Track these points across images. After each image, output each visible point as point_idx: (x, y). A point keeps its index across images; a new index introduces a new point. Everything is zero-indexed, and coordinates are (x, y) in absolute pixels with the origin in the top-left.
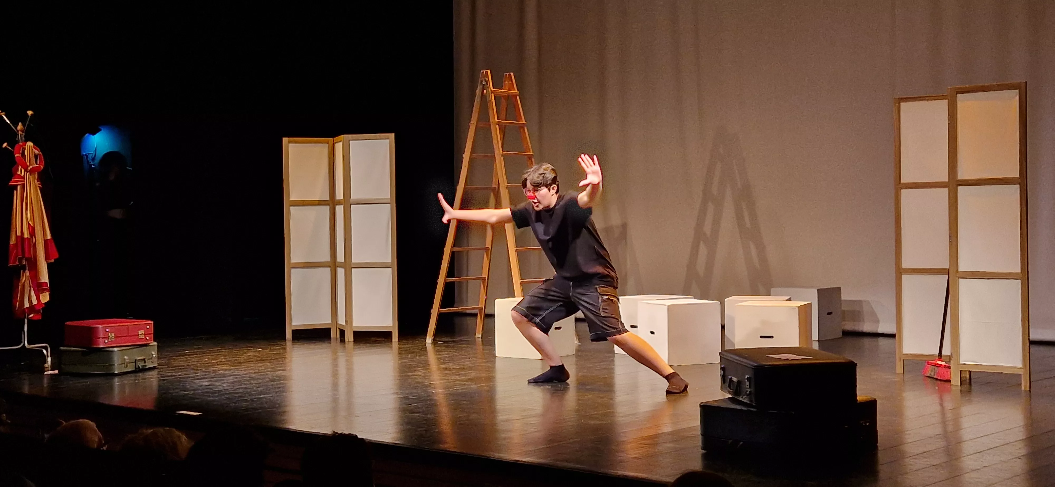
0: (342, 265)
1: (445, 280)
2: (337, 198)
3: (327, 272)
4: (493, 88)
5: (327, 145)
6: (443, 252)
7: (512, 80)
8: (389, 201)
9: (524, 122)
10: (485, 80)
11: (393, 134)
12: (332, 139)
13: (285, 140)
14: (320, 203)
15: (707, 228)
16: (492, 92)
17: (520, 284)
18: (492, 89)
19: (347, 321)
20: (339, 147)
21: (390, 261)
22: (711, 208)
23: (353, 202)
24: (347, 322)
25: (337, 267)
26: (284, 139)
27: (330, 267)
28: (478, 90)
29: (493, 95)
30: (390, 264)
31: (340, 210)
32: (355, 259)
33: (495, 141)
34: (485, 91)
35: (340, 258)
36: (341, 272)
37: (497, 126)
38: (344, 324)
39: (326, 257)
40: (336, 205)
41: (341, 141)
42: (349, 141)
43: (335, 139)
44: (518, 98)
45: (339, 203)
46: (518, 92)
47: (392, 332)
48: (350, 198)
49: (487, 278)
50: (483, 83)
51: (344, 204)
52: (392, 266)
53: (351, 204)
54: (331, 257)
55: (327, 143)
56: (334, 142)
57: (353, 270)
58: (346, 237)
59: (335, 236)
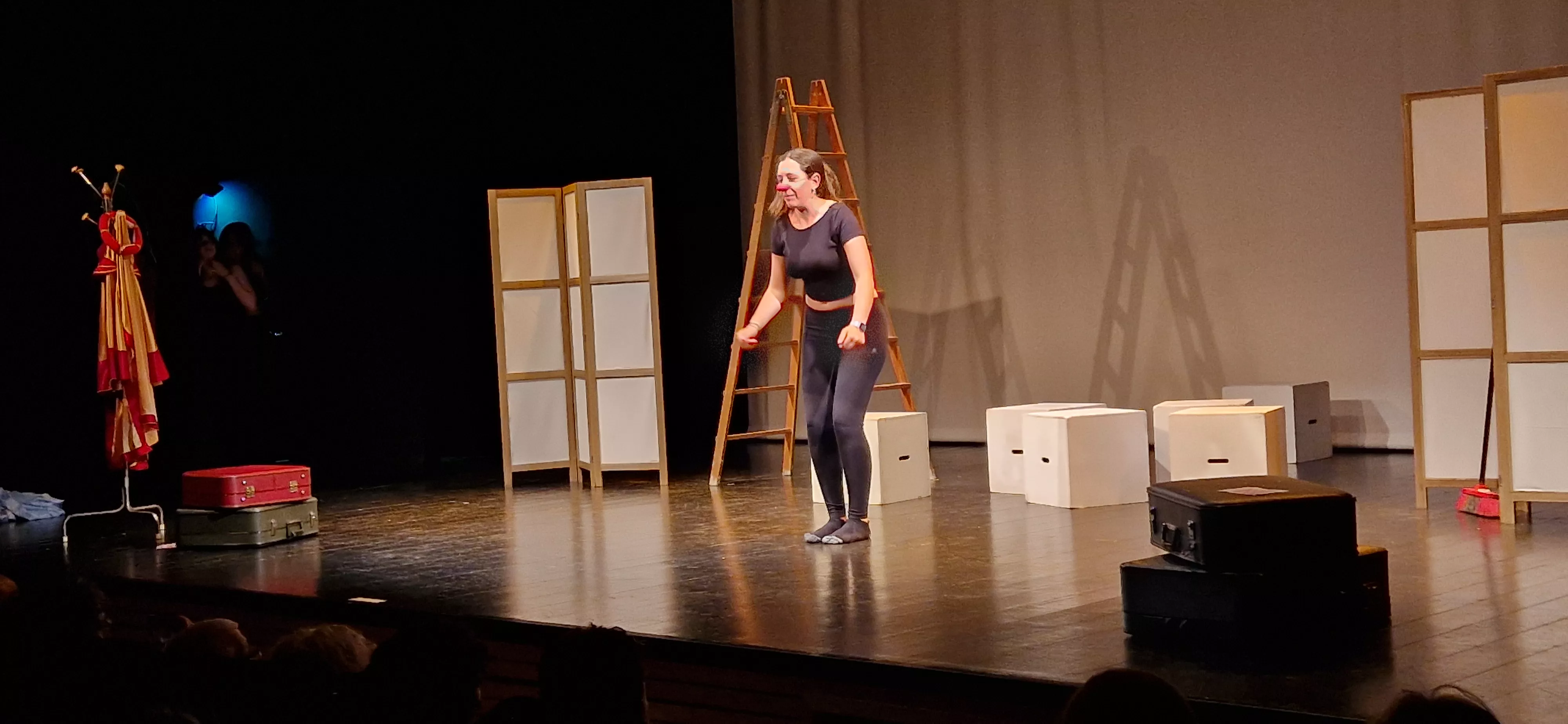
0: (582, 375)
1: (734, 391)
2: (572, 276)
3: (560, 385)
4: (796, 104)
5: (553, 198)
6: (730, 351)
7: (823, 91)
8: (647, 278)
9: (844, 153)
10: (783, 92)
11: (650, 179)
12: (560, 189)
13: (491, 193)
14: (546, 284)
15: (1123, 302)
16: (794, 110)
18: (795, 106)
20: (571, 201)
21: (652, 366)
22: (1128, 269)
23: (596, 281)
24: (592, 458)
25: (575, 377)
26: (489, 191)
27: (564, 378)
28: (773, 108)
29: (795, 114)
30: (653, 371)
31: (575, 293)
32: (600, 366)
34: (783, 109)
35: (579, 364)
36: (580, 385)
38: (588, 461)
39: (558, 364)
40: (570, 286)
41: (573, 192)
42: (585, 190)
43: (564, 188)
44: (833, 116)
45: (574, 283)
46: (833, 108)
47: (659, 471)
48: (590, 275)
49: (796, 387)
50: (780, 96)
51: (581, 285)
52: (655, 374)
53: (591, 284)
54: (565, 363)
55: (554, 195)
56: (563, 194)
57: (599, 381)
58: (586, 334)
59: (570, 332)
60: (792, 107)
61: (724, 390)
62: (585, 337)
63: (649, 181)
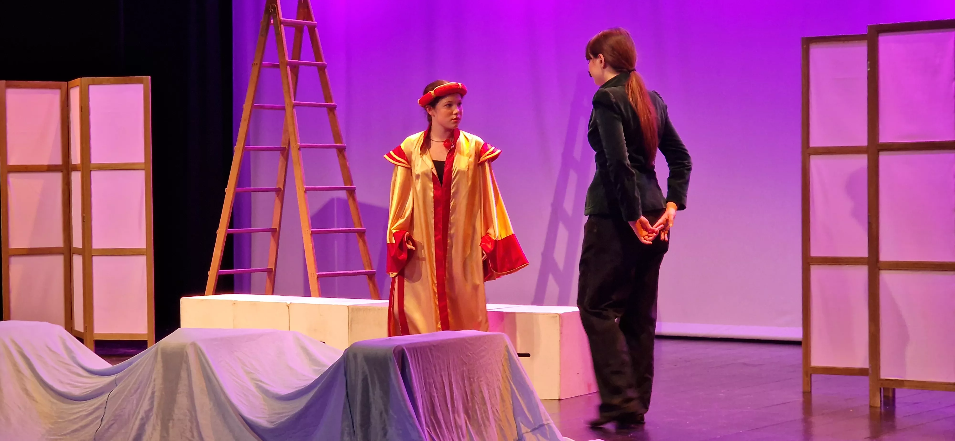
0: (80, 252)
1: (218, 272)
2: (73, 162)
3: (59, 260)
4: (283, 17)
5: (60, 91)
6: (216, 235)
7: (308, 7)
8: (143, 167)
10: (272, 6)
11: (150, 77)
12: (66, 82)
14: (49, 169)
16: (282, 23)
17: (318, 278)
18: (282, 19)
19: (86, 326)
20: (75, 94)
21: (144, 247)
23: (94, 167)
24: (85, 328)
25: (73, 254)
27: (63, 254)
28: (262, 20)
29: (282, 26)
30: (145, 250)
31: (76, 177)
32: (97, 244)
33: (285, 87)
34: (272, 20)
35: (77, 242)
36: (78, 261)
37: (288, 67)
38: (82, 330)
39: (58, 241)
40: (72, 171)
41: (79, 87)
42: (89, 85)
43: (70, 83)
44: (316, 29)
45: (75, 168)
46: (317, 23)
47: (147, 341)
48: (90, 162)
49: (274, 269)
50: (270, 9)
51: (81, 170)
52: (146, 253)
53: (91, 169)
54: (65, 241)
55: (60, 88)
56: (69, 88)
57: (95, 258)
58: (84, 215)
59: (70, 213)
60: (280, 20)
61: (209, 270)
62: (83, 218)
63: (148, 79)
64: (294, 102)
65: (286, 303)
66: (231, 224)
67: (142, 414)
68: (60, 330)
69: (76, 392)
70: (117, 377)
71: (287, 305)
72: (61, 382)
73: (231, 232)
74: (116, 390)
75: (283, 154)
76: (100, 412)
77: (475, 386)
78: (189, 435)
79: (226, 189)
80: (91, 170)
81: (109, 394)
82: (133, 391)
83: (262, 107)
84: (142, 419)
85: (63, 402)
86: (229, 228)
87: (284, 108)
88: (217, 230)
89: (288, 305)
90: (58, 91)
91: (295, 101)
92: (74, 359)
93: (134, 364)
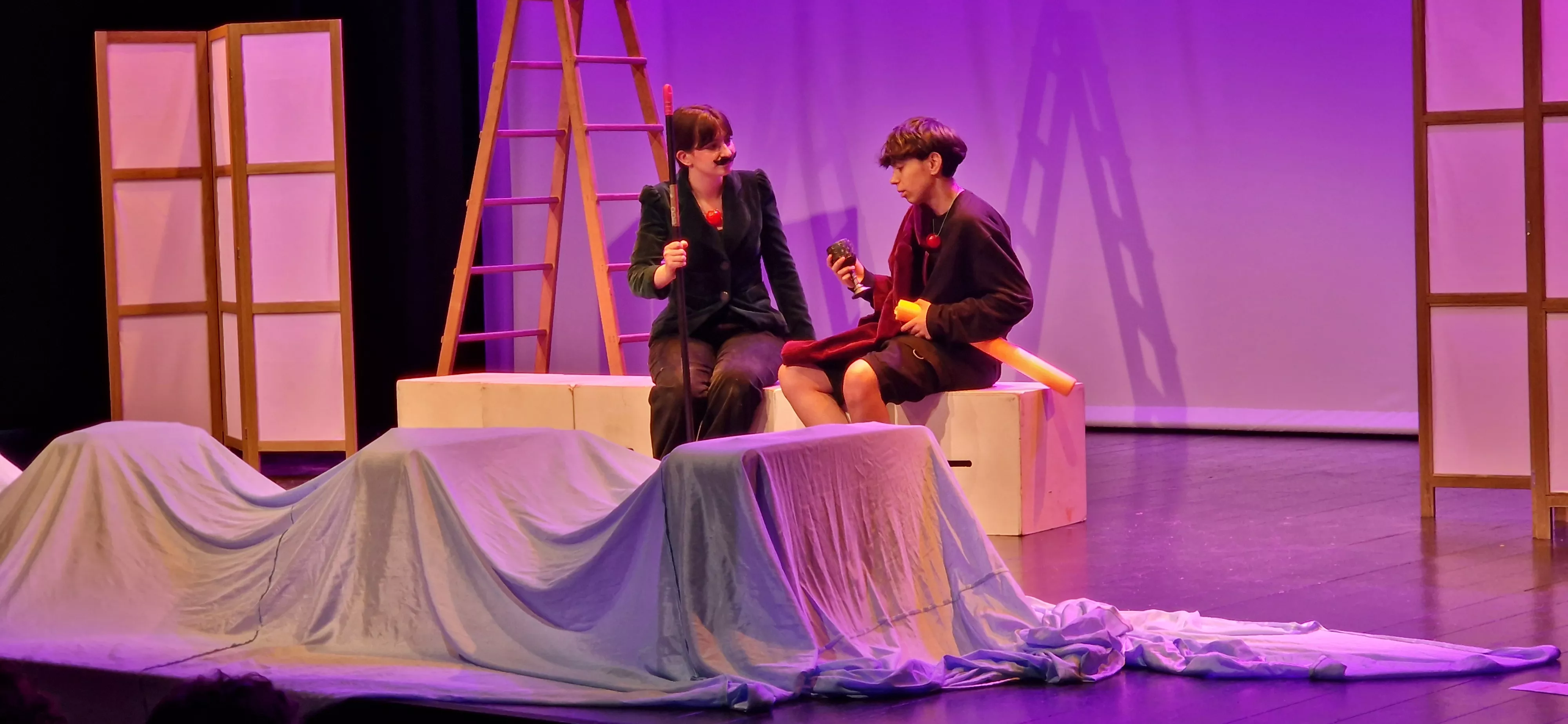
0: (233, 309)
1: (457, 337)
2: (219, 162)
3: (200, 323)
5: (194, 49)
6: (453, 277)
8: (333, 168)
11: (340, 20)
12: (206, 35)
13: (100, 36)
14: (182, 174)
17: (620, 343)
19: (246, 430)
20: (220, 50)
21: (337, 298)
22: (1037, 174)
23: (253, 170)
24: (245, 433)
25: (222, 312)
27: (206, 313)
30: (338, 304)
31: (224, 187)
32: (261, 295)
33: (562, 33)
35: (229, 293)
36: (230, 324)
38: (240, 437)
39: (198, 293)
40: (217, 177)
41: (225, 39)
42: (241, 36)
43: (211, 33)
45: (223, 172)
47: (343, 450)
48: (247, 162)
49: (548, 331)
51: (232, 176)
52: (341, 309)
53: (248, 174)
54: (208, 292)
55: (194, 41)
56: (209, 40)
57: (257, 319)
58: (239, 248)
59: (215, 246)
61: (443, 335)
62: (237, 253)
63: (337, 24)
64: (576, 56)
65: (570, 386)
66: (478, 258)
67: (336, 569)
68: (202, 436)
69: (230, 535)
70: (293, 509)
71: (570, 389)
72: (205, 519)
73: (477, 272)
74: (292, 529)
75: (560, 143)
76: (268, 566)
77: (878, 513)
78: (411, 602)
79: (468, 201)
80: (248, 176)
81: (281, 536)
82: (319, 531)
83: (525, 66)
84: (337, 577)
85: (208, 551)
86: (473, 266)
87: (560, 67)
88: (455, 269)
89: (572, 389)
90: (192, 47)
91: (578, 54)
92: (225, 481)
93: (321, 487)
